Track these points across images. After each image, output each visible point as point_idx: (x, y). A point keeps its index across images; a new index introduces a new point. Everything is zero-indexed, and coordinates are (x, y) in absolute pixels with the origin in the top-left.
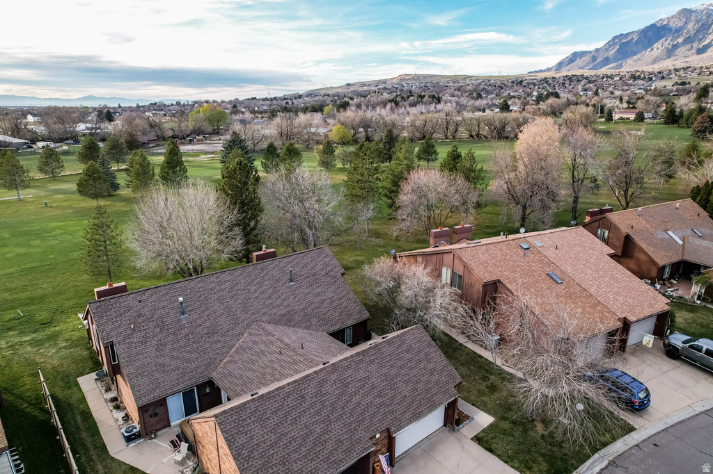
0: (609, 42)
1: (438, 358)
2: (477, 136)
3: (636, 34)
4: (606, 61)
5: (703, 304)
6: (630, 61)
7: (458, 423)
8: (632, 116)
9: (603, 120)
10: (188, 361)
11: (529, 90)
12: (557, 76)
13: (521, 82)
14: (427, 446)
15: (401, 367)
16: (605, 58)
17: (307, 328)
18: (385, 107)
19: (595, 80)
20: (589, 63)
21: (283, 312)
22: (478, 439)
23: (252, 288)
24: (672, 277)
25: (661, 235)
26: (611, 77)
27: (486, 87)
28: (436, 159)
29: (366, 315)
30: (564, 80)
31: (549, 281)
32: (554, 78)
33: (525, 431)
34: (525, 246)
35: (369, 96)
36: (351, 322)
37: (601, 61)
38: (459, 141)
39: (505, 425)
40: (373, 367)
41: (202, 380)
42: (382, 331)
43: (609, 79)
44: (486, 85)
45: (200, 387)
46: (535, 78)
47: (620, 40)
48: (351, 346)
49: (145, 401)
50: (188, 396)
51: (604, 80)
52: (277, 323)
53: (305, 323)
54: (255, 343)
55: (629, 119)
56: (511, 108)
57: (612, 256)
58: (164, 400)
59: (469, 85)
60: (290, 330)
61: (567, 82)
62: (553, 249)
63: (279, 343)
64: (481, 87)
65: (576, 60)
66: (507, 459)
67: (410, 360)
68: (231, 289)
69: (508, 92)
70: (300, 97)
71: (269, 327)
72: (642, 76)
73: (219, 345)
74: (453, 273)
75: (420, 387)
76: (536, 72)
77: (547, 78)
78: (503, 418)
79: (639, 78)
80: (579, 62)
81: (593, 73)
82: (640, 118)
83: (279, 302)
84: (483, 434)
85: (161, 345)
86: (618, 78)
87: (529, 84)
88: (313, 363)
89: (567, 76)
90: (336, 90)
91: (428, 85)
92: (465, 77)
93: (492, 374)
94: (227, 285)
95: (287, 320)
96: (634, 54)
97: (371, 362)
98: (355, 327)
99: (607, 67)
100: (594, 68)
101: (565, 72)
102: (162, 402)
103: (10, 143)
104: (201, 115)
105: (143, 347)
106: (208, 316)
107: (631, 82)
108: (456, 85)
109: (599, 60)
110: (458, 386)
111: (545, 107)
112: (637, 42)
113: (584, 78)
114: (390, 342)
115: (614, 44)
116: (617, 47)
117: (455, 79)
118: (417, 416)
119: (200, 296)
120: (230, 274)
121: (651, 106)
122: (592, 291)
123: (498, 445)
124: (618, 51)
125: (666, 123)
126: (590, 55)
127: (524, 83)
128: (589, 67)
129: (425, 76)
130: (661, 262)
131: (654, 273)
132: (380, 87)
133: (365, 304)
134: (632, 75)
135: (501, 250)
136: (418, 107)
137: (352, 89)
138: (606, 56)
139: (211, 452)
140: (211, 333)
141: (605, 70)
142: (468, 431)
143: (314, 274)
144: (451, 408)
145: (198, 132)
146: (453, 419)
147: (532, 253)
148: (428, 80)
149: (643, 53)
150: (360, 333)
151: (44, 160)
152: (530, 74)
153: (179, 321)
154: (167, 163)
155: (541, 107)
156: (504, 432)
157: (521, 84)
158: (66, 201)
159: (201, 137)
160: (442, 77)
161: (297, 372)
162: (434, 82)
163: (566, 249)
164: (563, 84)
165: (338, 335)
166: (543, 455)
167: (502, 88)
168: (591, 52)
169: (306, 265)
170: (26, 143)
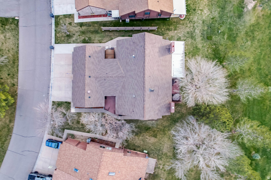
10: (122, 54)
21: (126, 87)
73: (123, 64)
83: (129, 88)
84: (70, 105)
85: (128, 49)
93: (82, 127)
94: (139, 74)
105: (129, 44)
106: (131, 64)
119: (138, 64)
120: (143, 77)
140: (127, 63)
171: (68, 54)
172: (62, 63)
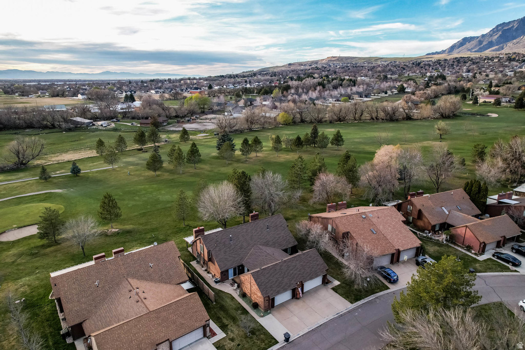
0: (493, 29)
1: (321, 261)
2: (376, 118)
3: (516, 23)
4: (490, 44)
5: (447, 243)
6: (510, 44)
7: (327, 283)
8: (492, 100)
9: (471, 102)
10: (234, 257)
11: (424, 71)
12: (448, 58)
13: (419, 64)
14: (315, 290)
15: (307, 262)
16: (489, 42)
17: (274, 247)
18: (315, 89)
19: (478, 62)
20: (476, 46)
21: (265, 241)
22: (333, 289)
23: (254, 231)
24: (440, 229)
25: (438, 209)
26: (492, 59)
27: (392, 68)
28: (343, 144)
29: (296, 243)
30: (454, 62)
31: (370, 233)
32: (446, 60)
33: (350, 287)
34: (364, 216)
35: (304, 80)
36: (290, 246)
37: (486, 44)
38: (364, 122)
39: (344, 285)
40: (297, 262)
41: (239, 264)
42: (303, 250)
43: (489, 61)
44: (392, 66)
45: (239, 267)
46: (430, 59)
47: (503, 28)
48: (290, 255)
49: (223, 270)
50: (235, 269)
51: (486, 61)
52: (263, 245)
53: (274, 245)
54: (256, 252)
55: (491, 102)
56: (406, 91)
57: (403, 221)
58: (228, 270)
59: (379, 66)
60: (268, 248)
61: (456, 63)
62: (376, 218)
63: (265, 253)
64: (388, 68)
65: (465, 44)
66: (341, 295)
67: (310, 260)
68: (246, 231)
69: (408, 73)
70: (255, 74)
71: (261, 247)
72: (517, 58)
73: (244, 252)
74: (332, 228)
75: (313, 270)
76: (433, 54)
77: (440, 60)
78: (343, 283)
79: (514, 60)
80: (468, 45)
81: (477, 55)
82: (498, 103)
83: (263, 237)
84: (335, 287)
85: (225, 252)
86: (497, 60)
87: (425, 65)
88: (277, 260)
89: (456, 58)
90: (281, 69)
91: (349, 65)
92: (377, 59)
94: (245, 230)
95: (266, 244)
96: (514, 38)
97: (297, 260)
98: (292, 248)
99: (490, 49)
100: (480, 50)
101: (456, 55)
102: (227, 271)
103: (84, 123)
104: (193, 101)
106: (239, 242)
107: (507, 63)
108: (370, 65)
109: (484, 43)
110: (327, 270)
111: (429, 92)
112: (517, 29)
113: (470, 60)
114: (304, 254)
115: (498, 31)
116: (500, 33)
117: (369, 60)
118: (311, 278)
119: (236, 235)
120: (245, 226)
121: (510, 92)
122: (388, 237)
123: (339, 291)
124: (500, 36)
125: (516, 107)
126: (477, 40)
127: (422, 65)
128: (476, 49)
129: (347, 58)
130: (433, 223)
131: (430, 228)
132: (313, 66)
133: (296, 238)
134: (509, 57)
135: (353, 218)
136: (338, 90)
137: (292, 68)
138: (490, 40)
139: (247, 285)
140: (241, 248)
141: (488, 53)
142: (330, 286)
143: (277, 226)
144: (324, 278)
145: (192, 113)
146: (325, 282)
147: (367, 220)
148: (349, 61)
149: (522, 37)
150: (294, 250)
151: (118, 143)
152: (427, 56)
153: (230, 243)
154: (191, 151)
155: (427, 92)
156: (343, 287)
157: (419, 65)
158: (137, 171)
159: (194, 117)
160: (360, 58)
161: (272, 263)
162: (354, 63)
163: (383, 218)
164: (452, 65)
165: (286, 251)
166: (354, 294)
167: (404, 69)
168: (478, 37)
169: (273, 222)
170: (91, 122)
171: (278, 320)
172: (296, 319)
